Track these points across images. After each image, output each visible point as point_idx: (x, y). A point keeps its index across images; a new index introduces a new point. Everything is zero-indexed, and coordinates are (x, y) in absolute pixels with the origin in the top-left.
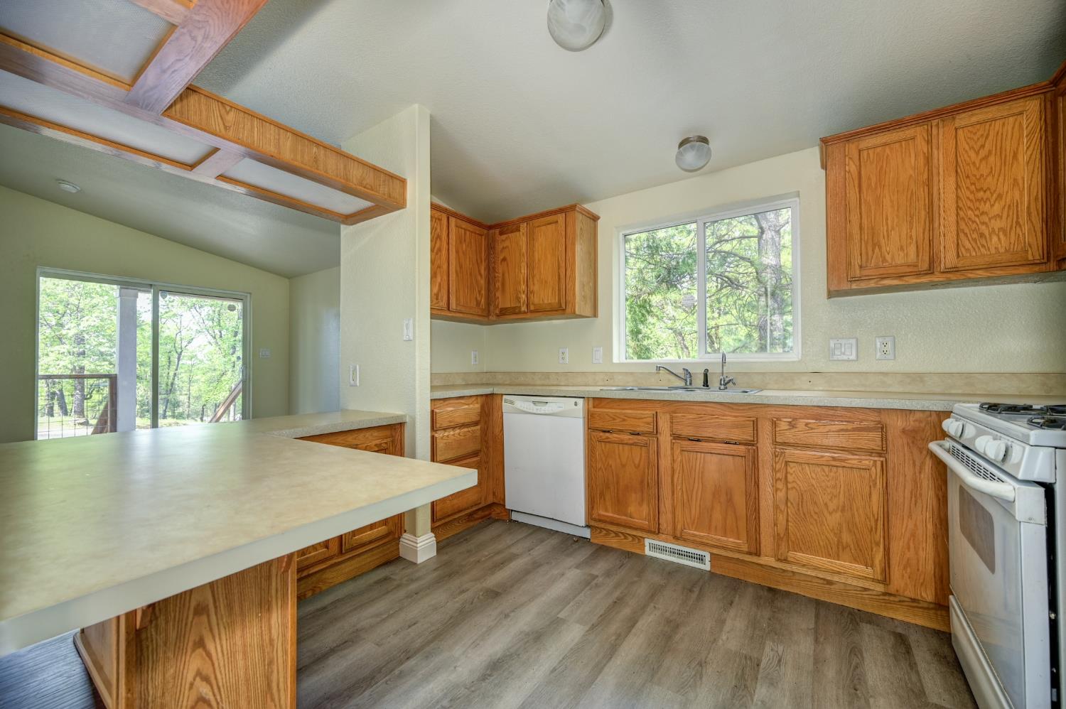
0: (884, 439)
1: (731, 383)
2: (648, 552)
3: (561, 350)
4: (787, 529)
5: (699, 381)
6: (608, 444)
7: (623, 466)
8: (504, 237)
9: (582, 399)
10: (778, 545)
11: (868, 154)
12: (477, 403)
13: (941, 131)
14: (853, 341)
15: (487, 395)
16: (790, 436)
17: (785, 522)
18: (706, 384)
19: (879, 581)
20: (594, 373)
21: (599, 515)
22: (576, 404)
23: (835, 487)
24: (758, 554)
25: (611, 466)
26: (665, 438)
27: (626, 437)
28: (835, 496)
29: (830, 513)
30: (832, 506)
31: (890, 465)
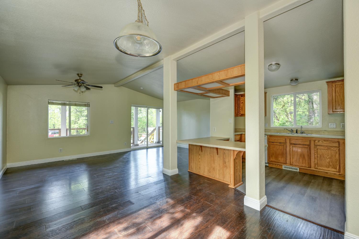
0: (339, 144)
1: (303, 133)
2: (283, 168)
4: (317, 162)
5: (295, 132)
6: (273, 145)
7: (278, 150)
8: (242, 97)
9: (267, 136)
10: (315, 166)
11: (337, 86)
14: (335, 124)
16: (318, 144)
17: (317, 161)
18: (297, 132)
19: (338, 172)
20: (266, 129)
21: (271, 160)
23: (328, 154)
24: (310, 167)
25: (274, 150)
26: (288, 144)
27: (278, 144)
28: (328, 156)
29: (327, 159)
30: (328, 157)
31: (340, 149)
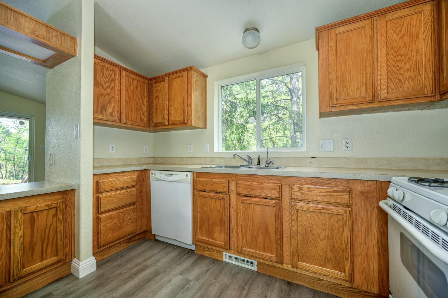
0: (351, 197)
1: (271, 163)
2: (225, 259)
3: (189, 146)
4: (297, 249)
5: (255, 162)
6: (203, 199)
7: (211, 211)
8: (157, 84)
9: (190, 173)
10: (293, 259)
11: (341, 36)
12: (135, 175)
13: (379, 23)
14: (332, 141)
15: (141, 170)
16: (299, 195)
17: (296, 245)
18: (259, 163)
19: (347, 281)
20: (205, 158)
21: (199, 239)
22: (187, 175)
23: (323, 225)
24: (282, 263)
25: (205, 211)
26: (233, 195)
27: (213, 195)
28: (324, 231)
29: (321, 240)
30: (322, 236)
31: (354, 213)
